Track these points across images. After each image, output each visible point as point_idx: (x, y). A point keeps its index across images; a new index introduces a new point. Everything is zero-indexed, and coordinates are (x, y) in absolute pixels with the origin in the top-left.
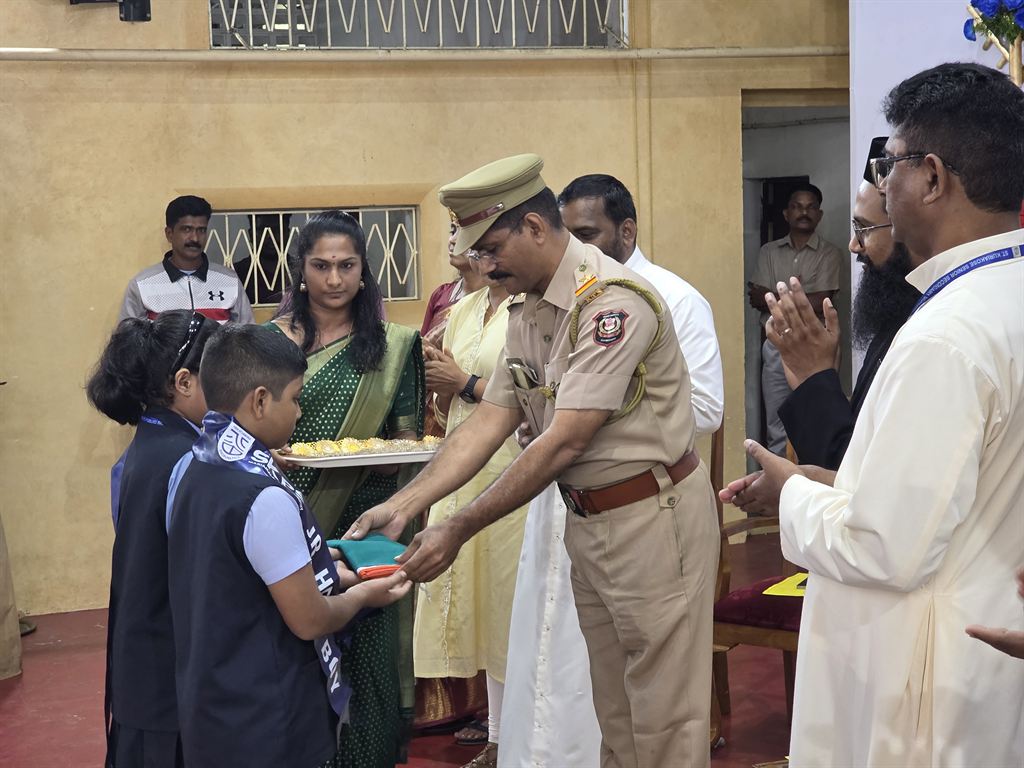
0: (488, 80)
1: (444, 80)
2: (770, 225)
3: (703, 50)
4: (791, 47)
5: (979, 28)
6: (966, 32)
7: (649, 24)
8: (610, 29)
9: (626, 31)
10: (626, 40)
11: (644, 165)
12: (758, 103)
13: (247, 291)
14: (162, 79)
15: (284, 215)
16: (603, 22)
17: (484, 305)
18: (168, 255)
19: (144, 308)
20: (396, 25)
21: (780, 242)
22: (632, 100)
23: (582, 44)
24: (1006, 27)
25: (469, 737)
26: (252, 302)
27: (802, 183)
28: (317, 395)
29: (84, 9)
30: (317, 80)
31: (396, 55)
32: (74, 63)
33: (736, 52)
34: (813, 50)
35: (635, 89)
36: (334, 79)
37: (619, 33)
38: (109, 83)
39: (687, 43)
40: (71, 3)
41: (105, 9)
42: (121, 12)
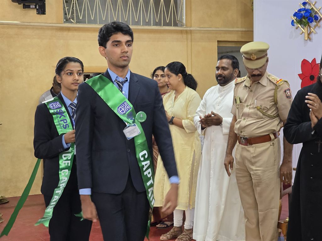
0: (145, 36)
5: (295, 22)
6: (292, 24)
7: (191, 20)
8: (180, 21)
9: (184, 22)
10: (185, 25)
11: (189, 62)
12: (221, 45)
14: (49, 32)
16: (178, 19)
17: (173, 96)
22: (186, 43)
23: (171, 26)
24: (304, 23)
25: (161, 226)
32: (24, 26)
33: (218, 29)
35: (187, 39)
37: (182, 22)
38: (33, 33)
39: (202, 26)
40: (23, 8)
41: (32, 11)
42: (37, 12)
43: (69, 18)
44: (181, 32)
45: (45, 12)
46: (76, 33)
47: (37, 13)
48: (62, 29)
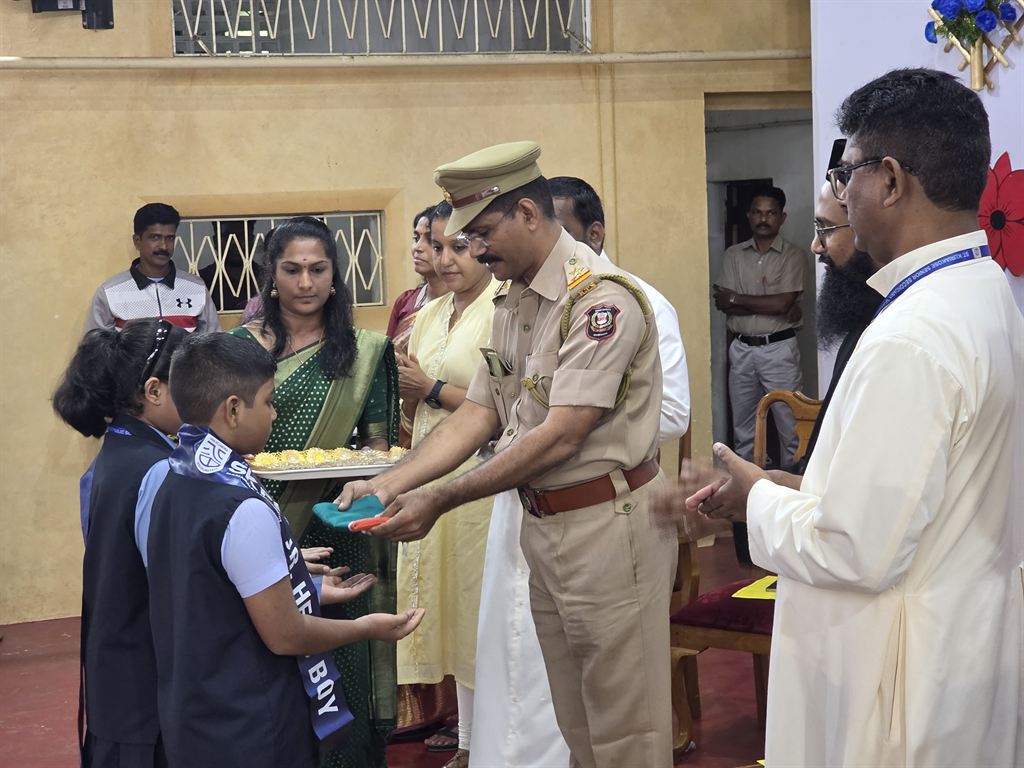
0: (452, 85)
1: (408, 86)
2: (735, 227)
3: (664, 55)
4: (753, 50)
5: (940, 30)
6: (927, 35)
7: (612, 29)
8: (573, 34)
9: (589, 35)
10: (588, 45)
11: (608, 168)
12: (721, 107)
13: (213, 296)
14: (126, 86)
15: (249, 222)
16: (566, 26)
17: (448, 309)
18: (136, 262)
19: (112, 315)
20: (359, 31)
21: (745, 244)
22: (595, 104)
23: (545, 49)
24: (967, 30)
25: (439, 743)
26: (218, 309)
27: (766, 188)
28: (287, 402)
29: (47, 17)
30: (281, 86)
31: (359, 61)
32: (37, 71)
33: (699, 56)
34: (776, 53)
35: (598, 93)
36: (297, 86)
37: (581, 38)
38: (72, 91)
39: (650, 47)
40: (34, 11)
41: (68, 17)
42: (84, 20)
43: (195, 37)
44: (578, 69)
45: (112, 20)
46: (217, 87)
47: (85, 24)
48: (170, 75)
